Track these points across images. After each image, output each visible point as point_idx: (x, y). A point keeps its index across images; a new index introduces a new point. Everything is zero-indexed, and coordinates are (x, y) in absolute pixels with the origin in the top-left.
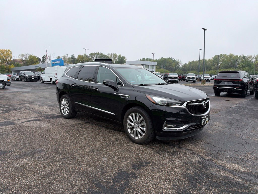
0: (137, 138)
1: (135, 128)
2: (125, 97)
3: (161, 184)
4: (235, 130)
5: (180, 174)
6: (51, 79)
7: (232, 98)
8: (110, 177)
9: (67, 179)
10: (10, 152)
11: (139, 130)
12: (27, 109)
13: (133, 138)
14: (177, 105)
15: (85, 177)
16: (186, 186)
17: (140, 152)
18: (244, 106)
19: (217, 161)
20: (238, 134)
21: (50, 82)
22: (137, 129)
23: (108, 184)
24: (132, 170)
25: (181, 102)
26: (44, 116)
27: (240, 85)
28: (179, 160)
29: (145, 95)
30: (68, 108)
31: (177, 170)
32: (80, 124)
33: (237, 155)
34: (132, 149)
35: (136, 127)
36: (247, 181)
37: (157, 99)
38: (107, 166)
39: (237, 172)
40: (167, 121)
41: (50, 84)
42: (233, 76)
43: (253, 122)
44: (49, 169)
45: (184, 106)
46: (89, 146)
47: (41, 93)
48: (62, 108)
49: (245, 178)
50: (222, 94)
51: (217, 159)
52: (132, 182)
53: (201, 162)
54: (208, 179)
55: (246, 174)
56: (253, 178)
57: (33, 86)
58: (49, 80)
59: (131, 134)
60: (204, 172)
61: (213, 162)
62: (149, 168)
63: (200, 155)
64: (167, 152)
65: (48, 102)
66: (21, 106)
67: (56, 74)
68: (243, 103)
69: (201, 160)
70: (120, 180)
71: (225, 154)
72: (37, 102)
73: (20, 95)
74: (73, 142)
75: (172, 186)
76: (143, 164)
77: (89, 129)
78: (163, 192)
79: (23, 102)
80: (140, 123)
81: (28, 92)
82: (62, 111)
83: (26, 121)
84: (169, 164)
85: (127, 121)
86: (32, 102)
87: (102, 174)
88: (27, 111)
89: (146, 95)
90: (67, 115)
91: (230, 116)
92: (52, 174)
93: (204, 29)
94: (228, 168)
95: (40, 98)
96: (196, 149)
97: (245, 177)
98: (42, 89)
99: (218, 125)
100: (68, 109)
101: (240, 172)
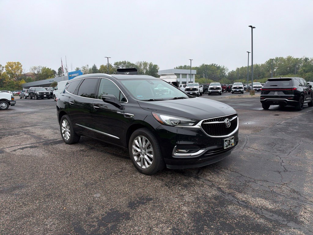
0: (144, 167)
1: (142, 155)
2: (129, 116)
3: (158, 227)
4: (275, 154)
5: (186, 213)
7: (283, 112)
8: (97, 218)
9: (43, 222)
11: (146, 157)
12: (25, 133)
13: (139, 168)
15: (65, 219)
16: (189, 230)
17: (145, 184)
18: (295, 122)
19: (240, 196)
20: (277, 159)
22: (144, 156)
23: (91, 228)
24: (126, 209)
25: (195, 120)
26: (43, 142)
27: (293, 95)
28: (191, 194)
29: (151, 113)
30: (70, 131)
31: (185, 208)
32: (83, 150)
33: (269, 187)
34: (136, 181)
35: (143, 153)
36: (271, 222)
37: (165, 118)
38: (97, 204)
39: (261, 210)
40: (178, 145)
42: (285, 85)
43: (301, 143)
44: (25, 209)
46: (84, 179)
47: (50, 113)
48: (63, 131)
49: (270, 218)
50: (272, 107)
51: (240, 192)
52: (122, 224)
53: (218, 197)
54: (221, 219)
55: (273, 212)
56: (281, 218)
57: (44, 105)
59: (137, 163)
60: (219, 210)
61: (233, 197)
62: (150, 205)
63: (220, 188)
64: (179, 185)
65: (54, 124)
66: (20, 130)
68: (296, 118)
69: (219, 194)
70: (107, 223)
71: (253, 185)
72: (40, 125)
73: (24, 116)
74: (67, 173)
75: (171, 230)
76: (144, 200)
77: (91, 157)
79: (24, 125)
80: (148, 149)
81: (35, 113)
82: (64, 135)
83: (18, 149)
84: (176, 201)
85: (133, 146)
86: (34, 125)
87: (88, 214)
88: (25, 136)
89: (153, 113)
90: (69, 139)
91: (273, 135)
92: (26, 216)
93: (251, 26)
94: (251, 204)
95: (47, 119)
96: (217, 180)
97: (270, 216)
98: (52, 108)
99: (255, 148)
100: (69, 133)
101: (265, 210)
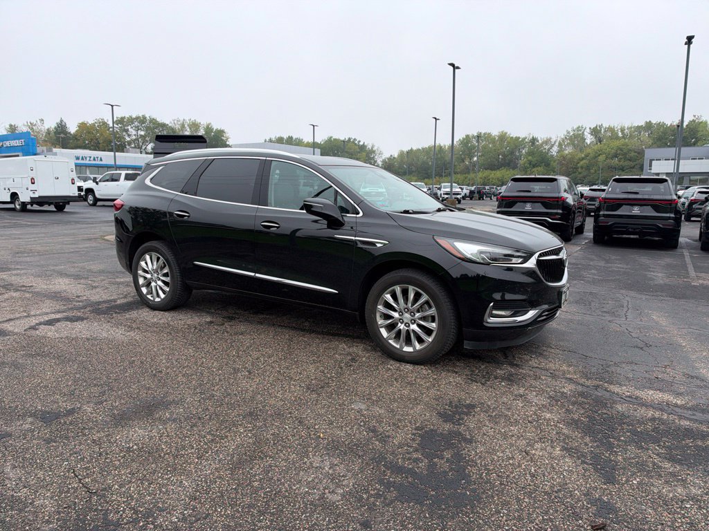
0: (408, 349)
1: (403, 325)
2: (373, 244)
3: (536, 450)
4: (603, 318)
5: (558, 422)
6: (14, 196)
8: (409, 446)
9: (304, 463)
10: (71, 412)
11: (414, 327)
12: (6, 288)
13: (396, 351)
14: (514, 260)
15: (345, 454)
16: (592, 447)
17: (431, 381)
19: (616, 389)
20: (615, 327)
21: (12, 206)
22: (409, 326)
23: (418, 464)
24: (447, 426)
25: (525, 253)
26: (85, 307)
27: (560, 211)
28: (534, 393)
29: (433, 238)
30: (167, 279)
31: (548, 415)
32: (211, 322)
33: (646, 371)
34: (407, 377)
35: (405, 321)
36: (702, 424)
37: (469, 249)
38: (379, 422)
39: (670, 407)
40: (496, 301)
41: (14, 210)
42: (538, 189)
43: (628, 299)
44: (231, 445)
45: (531, 263)
46: (291, 378)
47: (8, 239)
48: (141, 281)
49: (694, 417)
51: (611, 383)
52: (468, 451)
53: (584, 393)
54: (625, 426)
55: (689, 409)
58: (9, 200)
59: (390, 341)
60: (607, 414)
61: (608, 391)
62: (482, 416)
63: (570, 379)
64: (496, 378)
65: (56, 266)
67: (32, 179)
69: (580, 388)
70: (437, 452)
71: (619, 371)
72: (19, 267)
74: (236, 371)
75: (560, 450)
76: (461, 409)
77: (251, 335)
78: (552, 465)
80: (418, 311)
82: (144, 290)
83: (40, 324)
84: (521, 405)
85: (379, 307)
87: (382, 441)
88: (14, 294)
89: (435, 237)
90: (162, 300)
92: (252, 458)
93: (452, 65)
94: (646, 400)
95: (17, 253)
97: (691, 415)
100: (166, 283)
101: (675, 406)
